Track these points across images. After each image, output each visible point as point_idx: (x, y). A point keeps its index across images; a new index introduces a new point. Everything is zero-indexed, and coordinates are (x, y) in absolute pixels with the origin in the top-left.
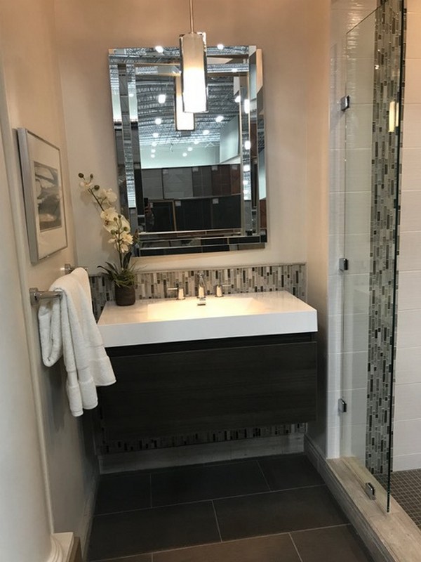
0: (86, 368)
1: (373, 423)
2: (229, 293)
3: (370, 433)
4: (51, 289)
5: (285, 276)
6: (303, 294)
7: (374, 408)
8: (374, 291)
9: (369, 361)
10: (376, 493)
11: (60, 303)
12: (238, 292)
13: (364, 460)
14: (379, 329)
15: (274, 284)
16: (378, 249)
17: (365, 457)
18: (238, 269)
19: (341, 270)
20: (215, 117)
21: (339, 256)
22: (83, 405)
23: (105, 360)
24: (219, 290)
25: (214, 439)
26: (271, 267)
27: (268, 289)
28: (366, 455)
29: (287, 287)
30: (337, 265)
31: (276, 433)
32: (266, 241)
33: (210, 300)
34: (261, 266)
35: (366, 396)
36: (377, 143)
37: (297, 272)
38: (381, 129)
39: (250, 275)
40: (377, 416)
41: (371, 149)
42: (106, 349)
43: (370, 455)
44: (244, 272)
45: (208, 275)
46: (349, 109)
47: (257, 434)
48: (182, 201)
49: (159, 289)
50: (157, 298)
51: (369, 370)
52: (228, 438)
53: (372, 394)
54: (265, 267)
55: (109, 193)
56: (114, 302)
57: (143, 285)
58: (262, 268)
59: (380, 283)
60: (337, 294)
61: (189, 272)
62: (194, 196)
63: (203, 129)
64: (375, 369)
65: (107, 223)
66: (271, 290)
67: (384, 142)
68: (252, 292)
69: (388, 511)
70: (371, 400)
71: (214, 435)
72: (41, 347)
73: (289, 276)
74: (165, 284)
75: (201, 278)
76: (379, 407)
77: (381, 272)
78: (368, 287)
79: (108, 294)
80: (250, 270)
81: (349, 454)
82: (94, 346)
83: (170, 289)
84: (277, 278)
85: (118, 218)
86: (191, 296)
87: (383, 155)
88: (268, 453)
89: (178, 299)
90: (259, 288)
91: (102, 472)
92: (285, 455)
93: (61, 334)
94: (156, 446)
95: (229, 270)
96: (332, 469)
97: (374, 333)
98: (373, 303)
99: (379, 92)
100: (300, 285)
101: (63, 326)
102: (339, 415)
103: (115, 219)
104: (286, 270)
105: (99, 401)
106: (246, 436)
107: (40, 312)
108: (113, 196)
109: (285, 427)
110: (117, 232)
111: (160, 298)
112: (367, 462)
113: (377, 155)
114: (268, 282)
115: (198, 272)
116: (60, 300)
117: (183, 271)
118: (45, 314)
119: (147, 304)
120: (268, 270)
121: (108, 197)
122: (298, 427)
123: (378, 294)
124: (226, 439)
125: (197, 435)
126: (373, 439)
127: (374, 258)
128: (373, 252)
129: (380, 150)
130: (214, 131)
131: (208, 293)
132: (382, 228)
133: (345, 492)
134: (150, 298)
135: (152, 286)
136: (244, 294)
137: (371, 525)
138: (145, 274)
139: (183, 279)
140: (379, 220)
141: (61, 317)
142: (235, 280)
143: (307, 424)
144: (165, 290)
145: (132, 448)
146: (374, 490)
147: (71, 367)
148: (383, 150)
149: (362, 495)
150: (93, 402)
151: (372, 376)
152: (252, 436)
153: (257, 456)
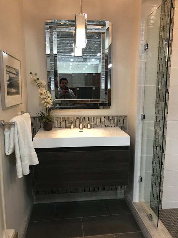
0: (25, 156)
1: (154, 187)
2: (94, 127)
3: (153, 192)
4: (10, 121)
5: (118, 121)
6: (126, 129)
7: (155, 180)
8: (156, 129)
9: (153, 159)
10: (153, 218)
11: (14, 128)
12: (97, 127)
13: (150, 203)
14: (158, 146)
15: (113, 124)
16: (159, 110)
17: (150, 202)
18: (98, 117)
19: (142, 119)
20: (97, 54)
21: (141, 113)
22: (23, 173)
23: (34, 154)
24: (89, 126)
25: (85, 191)
26: (112, 117)
27: (110, 126)
28: (150, 201)
29: (119, 126)
30: (140, 117)
31: (112, 189)
32: (110, 105)
33: (85, 130)
34: (108, 116)
35: (151, 175)
36: (160, 65)
37: (123, 119)
38: (161, 58)
39: (103, 120)
40: (156, 184)
41: (157, 67)
42: (35, 149)
43: (152, 201)
44: (100, 118)
45: (85, 119)
46: (148, 49)
47: (103, 189)
48: (80, 88)
49: (63, 124)
50: (62, 128)
51: (153, 164)
52: (91, 190)
53: (154, 174)
54: (110, 117)
55: (43, 82)
56: (43, 129)
57: (56, 122)
58: (108, 117)
59: (159, 126)
60: (140, 129)
61: (76, 117)
62: (85, 86)
63: (92, 58)
64: (156, 163)
65: (41, 94)
66: (112, 127)
67: (163, 64)
68: (103, 127)
69: (158, 227)
70: (153, 177)
71: (85, 189)
72: (5, 147)
73: (120, 121)
74: (66, 122)
75: (81, 120)
76: (157, 180)
77: (159, 121)
78: (154, 127)
79: (41, 125)
80: (103, 118)
81: (143, 200)
82: (29, 147)
83: (68, 124)
84: (115, 122)
85: (46, 92)
86: (77, 128)
87: (162, 70)
88: (108, 198)
89: (71, 129)
90: (107, 126)
91: (35, 203)
92: (115, 199)
93: (14, 141)
94: (59, 192)
95: (94, 117)
96: (135, 206)
97: (156, 147)
98: (156, 134)
99: (161, 43)
100: (124, 125)
101: (15, 138)
102: (139, 183)
103: (45, 93)
104: (118, 118)
105: (30, 171)
106: (98, 190)
107: (5, 131)
108: (45, 83)
109: (116, 187)
110: (46, 99)
111: (64, 128)
112: (150, 204)
113: (159, 70)
114: (111, 123)
115: (81, 117)
116: (14, 126)
117: (74, 116)
118: (7, 132)
119: (57, 130)
120: (111, 118)
121: (42, 83)
122: (122, 187)
123: (158, 130)
124: (90, 191)
125: (77, 189)
126: (154, 194)
127: (157, 115)
128: (156, 112)
129: (161, 67)
130: (97, 59)
131: (84, 127)
132: (160, 102)
133: (140, 217)
134: (59, 128)
135: (60, 123)
136: (100, 128)
137: (150, 233)
138: (57, 117)
139: (74, 120)
140: (159, 98)
141: (14, 134)
142: (97, 121)
143: (125, 186)
144: (66, 125)
145: (48, 193)
146: (152, 217)
147: (18, 156)
148: (162, 68)
149: (147, 219)
150: (27, 172)
151: (154, 166)
152: (101, 190)
153: (103, 199)
